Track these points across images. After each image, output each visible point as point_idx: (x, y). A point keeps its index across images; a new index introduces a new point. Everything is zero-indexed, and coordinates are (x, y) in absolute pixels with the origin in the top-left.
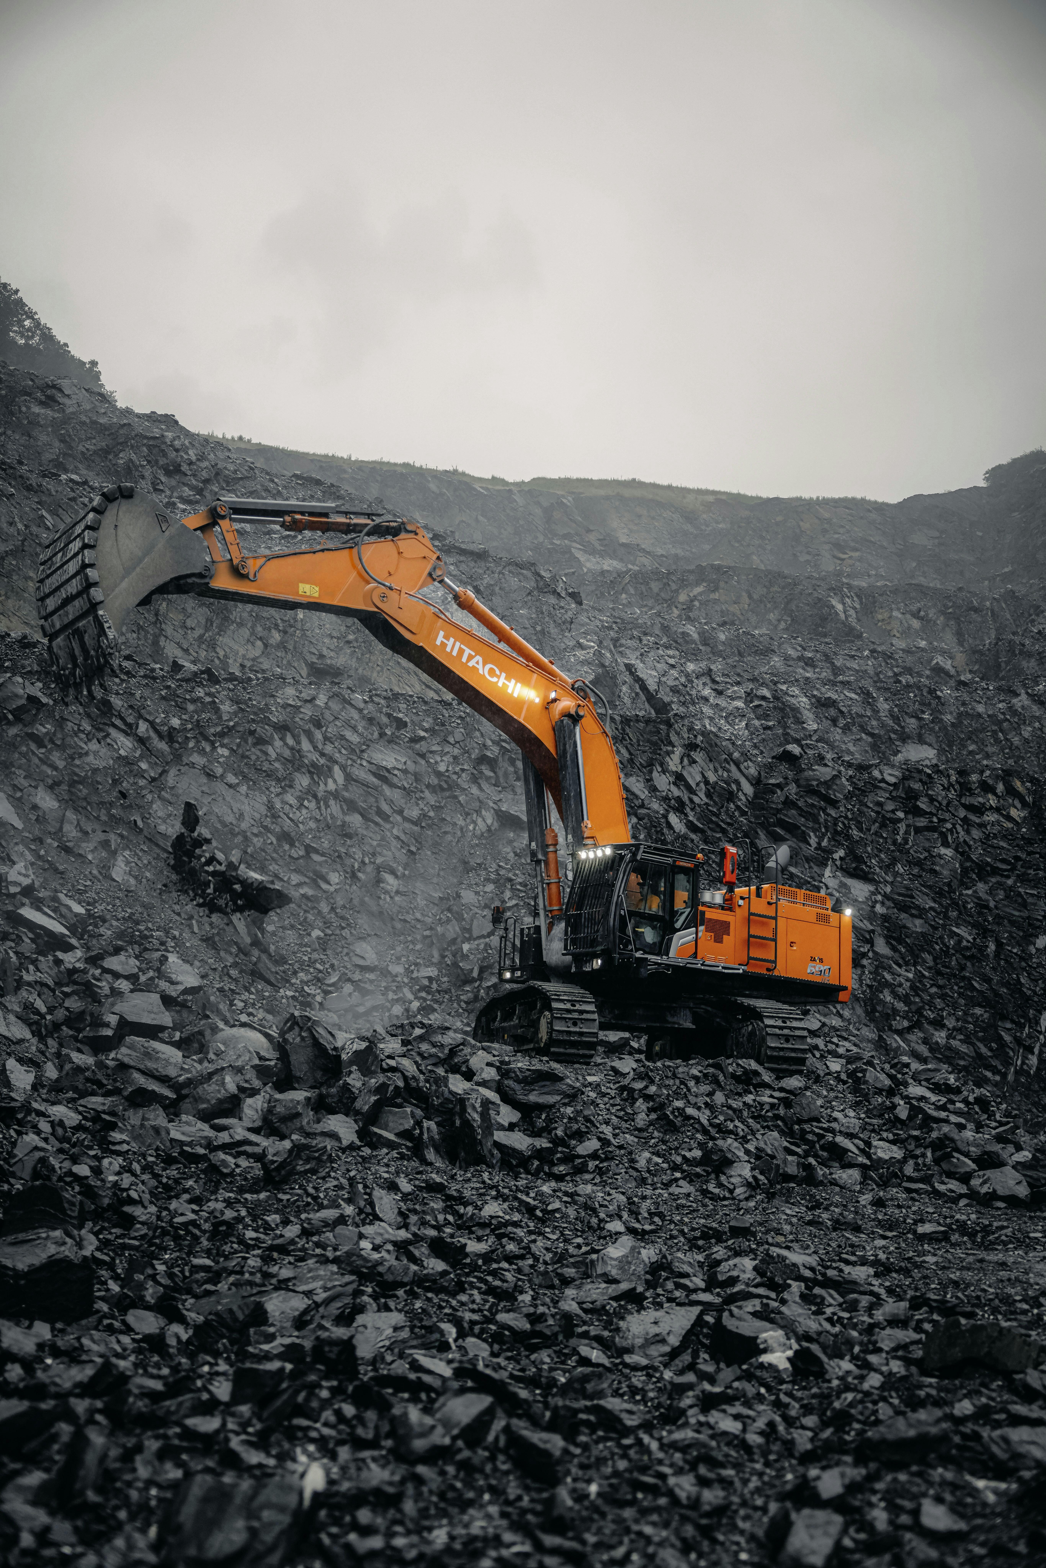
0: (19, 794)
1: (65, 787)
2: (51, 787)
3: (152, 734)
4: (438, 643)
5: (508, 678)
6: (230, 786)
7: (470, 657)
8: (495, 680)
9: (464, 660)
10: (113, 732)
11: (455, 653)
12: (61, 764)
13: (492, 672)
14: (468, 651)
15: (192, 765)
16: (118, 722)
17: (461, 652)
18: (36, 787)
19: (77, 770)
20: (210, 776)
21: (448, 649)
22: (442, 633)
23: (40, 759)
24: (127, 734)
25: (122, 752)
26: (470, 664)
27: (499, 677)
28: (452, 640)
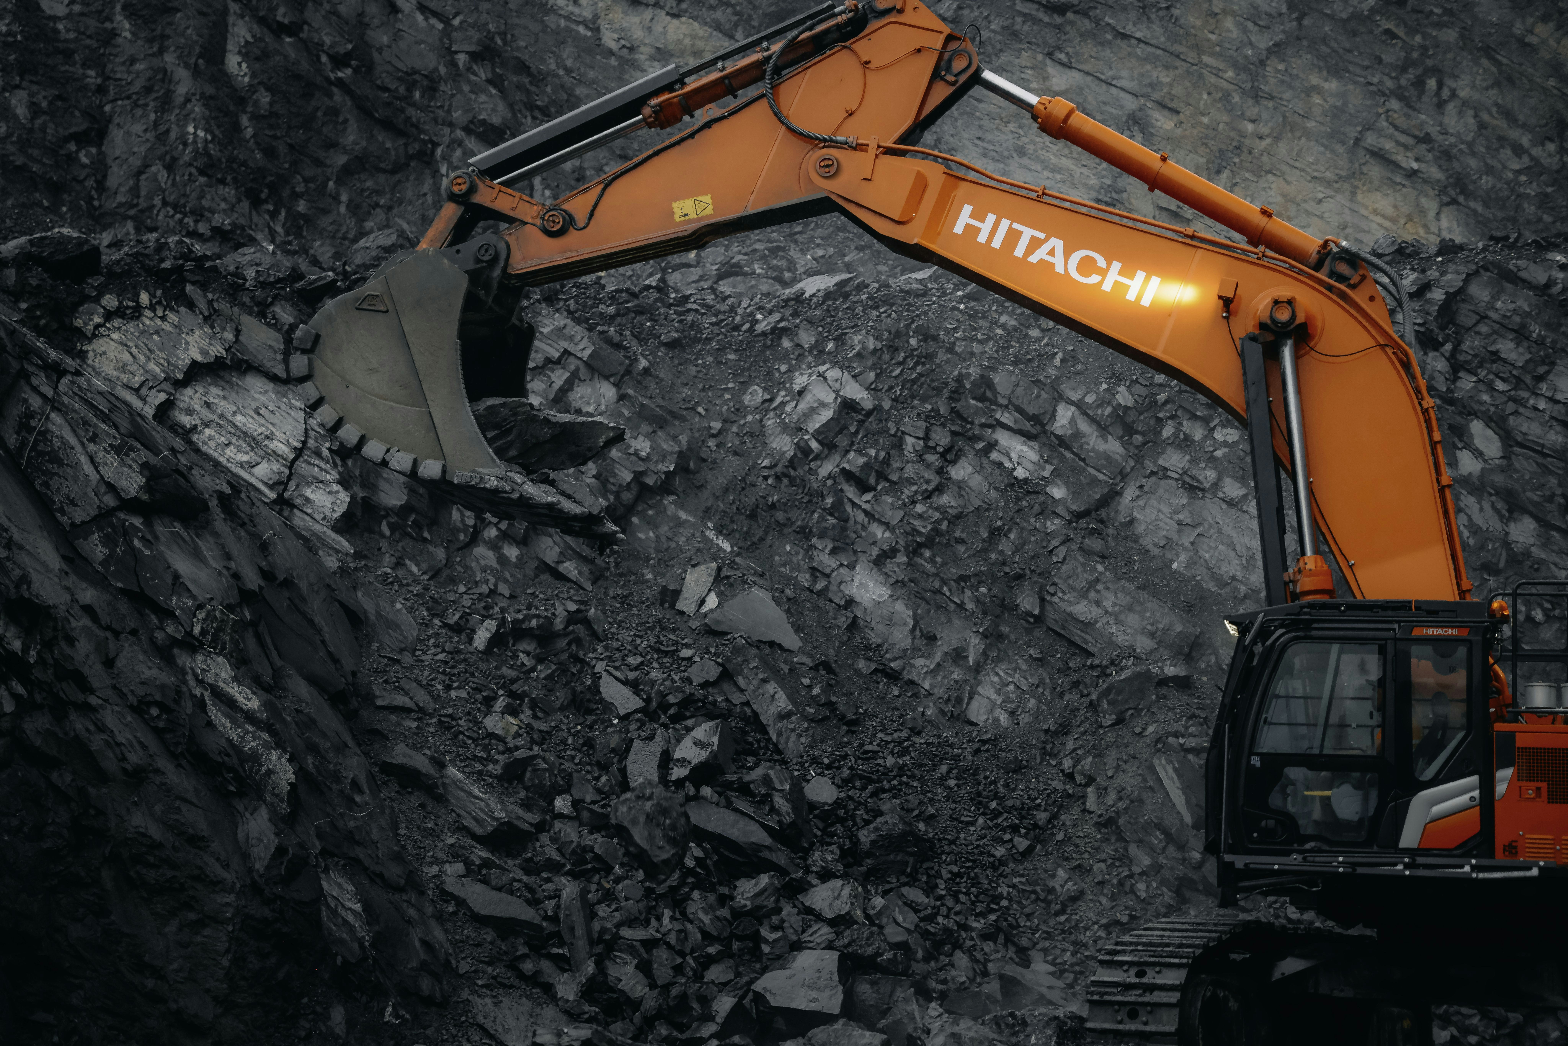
0: (820, 585)
1: (902, 558)
2: (878, 562)
3: (1084, 426)
4: (959, 229)
5: (1127, 271)
6: (1230, 503)
7: (1035, 244)
8: (1094, 279)
9: (1019, 252)
10: (1003, 438)
11: (997, 243)
12: (895, 517)
13: (1086, 266)
14: (1028, 233)
15: (1162, 473)
16: (1006, 418)
17: (1013, 237)
18: (852, 567)
19: (917, 523)
20: (1193, 489)
21: (982, 238)
22: (967, 209)
23: (866, 512)
24: (1028, 436)
25: (1020, 473)
26: (1034, 259)
27: (1103, 273)
28: (991, 218)
